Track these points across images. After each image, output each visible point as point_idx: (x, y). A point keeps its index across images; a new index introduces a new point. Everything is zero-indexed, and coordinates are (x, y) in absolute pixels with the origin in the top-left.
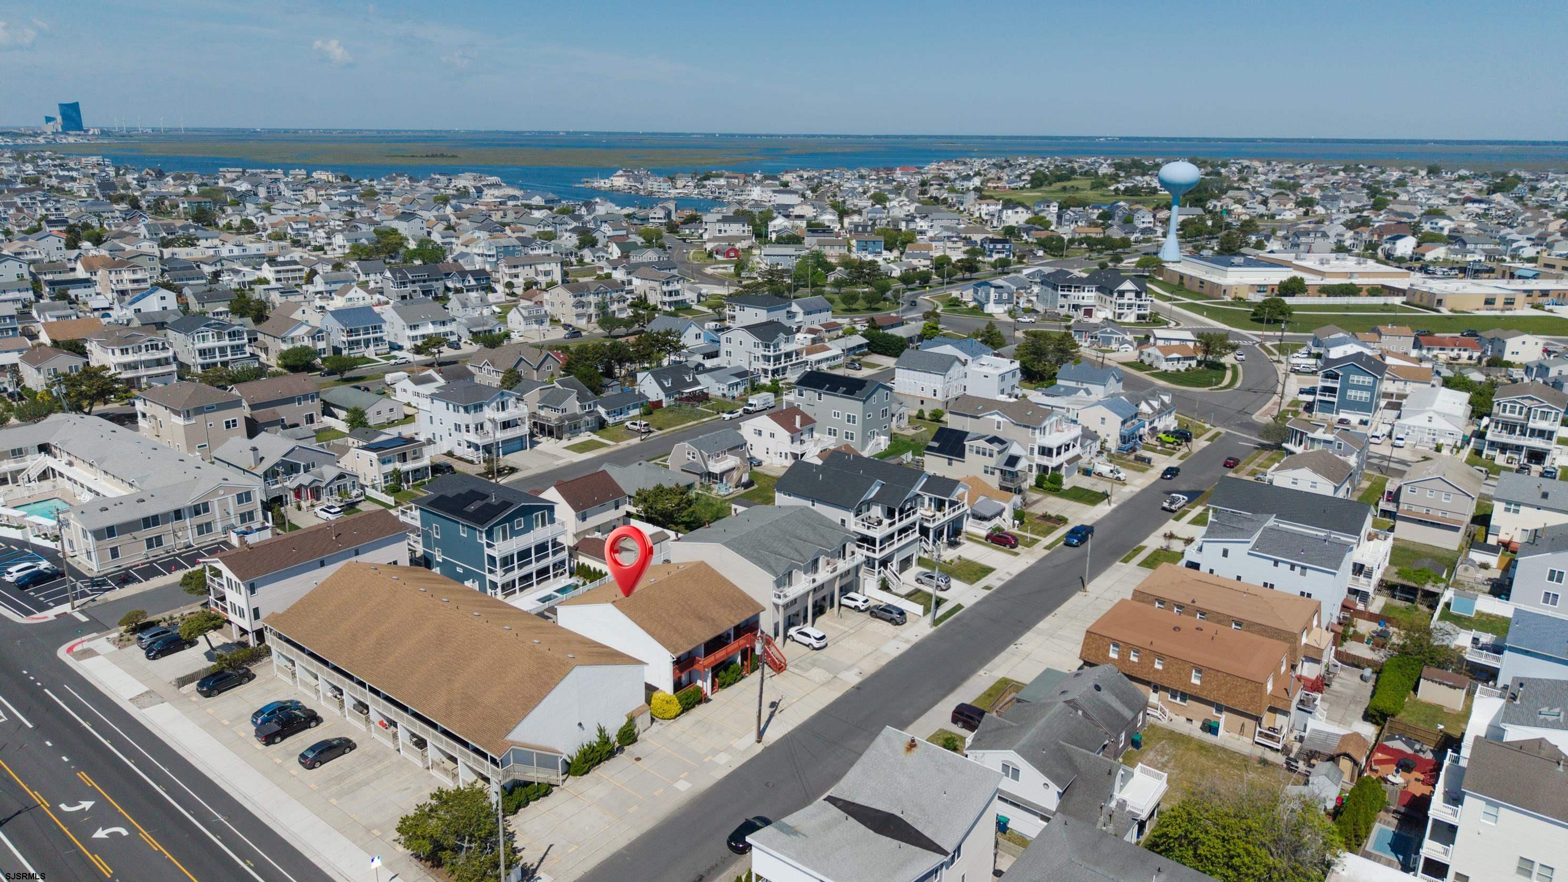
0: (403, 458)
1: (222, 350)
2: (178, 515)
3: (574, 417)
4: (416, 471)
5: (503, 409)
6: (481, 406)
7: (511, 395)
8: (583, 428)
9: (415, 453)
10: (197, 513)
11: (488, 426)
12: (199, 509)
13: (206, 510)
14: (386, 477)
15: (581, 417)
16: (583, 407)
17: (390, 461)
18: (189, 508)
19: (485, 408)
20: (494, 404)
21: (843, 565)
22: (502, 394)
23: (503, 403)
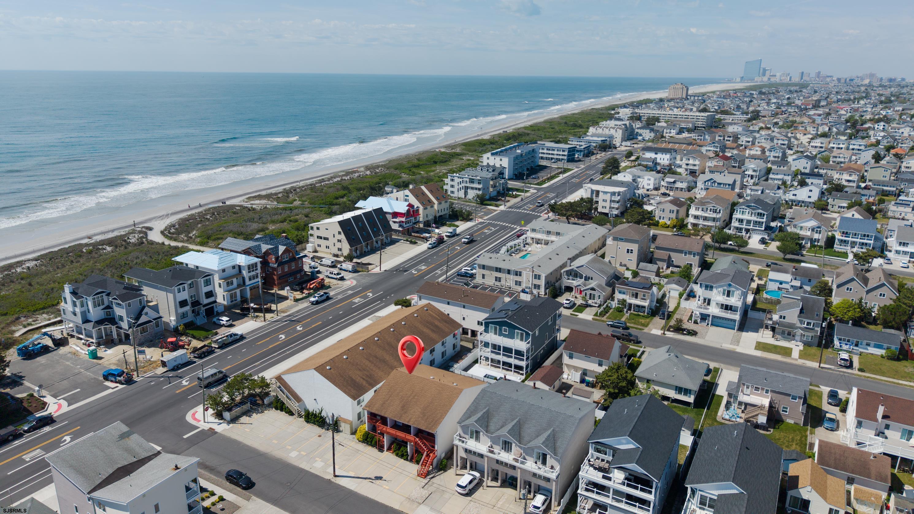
0: (636, 296)
1: (749, 222)
2: (509, 272)
3: (792, 326)
4: (638, 306)
5: (728, 295)
6: (711, 288)
7: (738, 289)
8: (798, 338)
9: (644, 296)
10: (517, 275)
11: (713, 303)
12: (518, 273)
13: (520, 275)
14: (618, 301)
15: (797, 328)
16: (802, 322)
17: (624, 293)
18: (514, 271)
19: (715, 290)
20: (721, 290)
21: (531, 465)
22: (730, 285)
23: (729, 292)
